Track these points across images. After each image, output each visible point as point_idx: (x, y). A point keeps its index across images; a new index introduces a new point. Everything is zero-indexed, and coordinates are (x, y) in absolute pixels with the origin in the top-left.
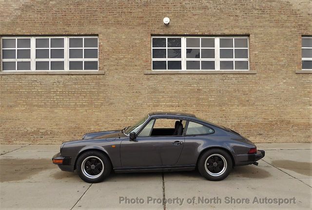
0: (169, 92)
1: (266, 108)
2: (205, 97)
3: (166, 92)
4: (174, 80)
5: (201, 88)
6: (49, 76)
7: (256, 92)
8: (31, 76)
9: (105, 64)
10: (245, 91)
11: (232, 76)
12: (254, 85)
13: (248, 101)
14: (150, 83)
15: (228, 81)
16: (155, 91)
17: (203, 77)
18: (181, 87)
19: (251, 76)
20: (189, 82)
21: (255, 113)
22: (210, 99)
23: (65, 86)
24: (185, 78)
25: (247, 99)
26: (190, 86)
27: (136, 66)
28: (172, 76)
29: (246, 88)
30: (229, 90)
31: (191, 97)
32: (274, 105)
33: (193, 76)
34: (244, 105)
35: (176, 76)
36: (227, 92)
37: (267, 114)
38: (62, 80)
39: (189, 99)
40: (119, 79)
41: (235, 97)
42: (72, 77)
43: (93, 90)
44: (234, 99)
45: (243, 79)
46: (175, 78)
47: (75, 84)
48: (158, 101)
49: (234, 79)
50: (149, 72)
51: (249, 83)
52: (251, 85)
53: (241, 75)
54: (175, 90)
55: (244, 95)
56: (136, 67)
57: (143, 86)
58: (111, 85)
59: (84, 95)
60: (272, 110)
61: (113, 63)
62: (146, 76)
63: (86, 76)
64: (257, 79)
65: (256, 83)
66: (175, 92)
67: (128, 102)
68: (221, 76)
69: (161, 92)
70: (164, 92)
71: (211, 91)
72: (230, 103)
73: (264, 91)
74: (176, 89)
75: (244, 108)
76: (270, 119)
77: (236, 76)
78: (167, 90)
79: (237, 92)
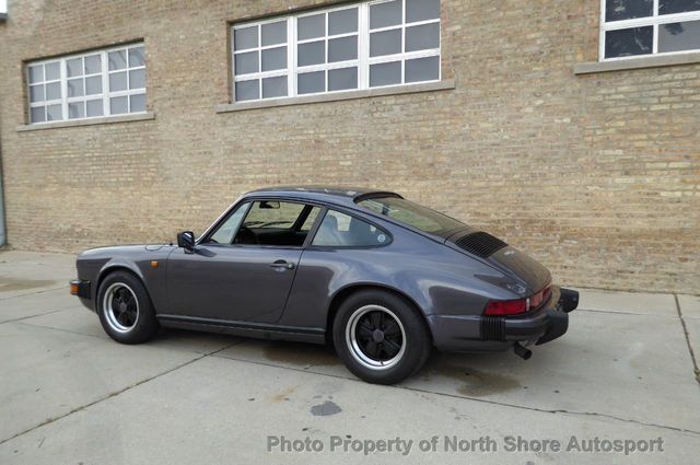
0: (262, 151)
1: (482, 184)
2: (331, 158)
3: (254, 150)
4: (271, 121)
5: (322, 136)
6: (82, 129)
7: (453, 140)
8: (60, 132)
9: (157, 97)
10: (425, 139)
11: (391, 101)
12: (448, 122)
13: (432, 165)
14: (227, 133)
15: (384, 115)
16: (236, 149)
17: (328, 108)
18: (282, 137)
19: (440, 96)
20: (298, 125)
21: (451, 198)
22: (341, 163)
23: (103, 146)
24: (291, 115)
25: (430, 160)
26: (301, 135)
27: (203, 96)
28: (267, 114)
29: (426, 131)
30: (385, 138)
31: (303, 159)
32: (505, 175)
33: (307, 110)
34: (424, 178)
35: (274, 112)
36: (384, 143)
37: (484, 201)
38: (97, 134)
39: (298, 165)
40: (178, 126)
41: (399, 157)
42: (113, 127)
43: (141, 152)
44: (398, 161)
45: (421, 107)
46: (272, 117)
47: (116, 141)
48: (242, 172)
49: (397, 108)
50: (225, 107)
51: (436, 116)
52: (441, 122)
53: (416, 98)
54: (271, 145)
55: (422, 148)
56: (203, 100)
57: (214, 139)
58: (166, 141)
59: (128, 161)
60: (499, 188)
61: (166, 95)
62: (219, 118)
63: (131, 126)
64: (456, 103)
65: (455, 114)
66: (273, 150)
67: (192, 174)
68: (366, 104)
69: (245, 152)
70: (251, 151)
71: (345, 143)
72: (386, 172)
73: (474, 136)
74: (274, 143)
75: (423, 183)
76: (493, 217)
77: (400, 101)
78: (259, 145)
79: (405, 143)
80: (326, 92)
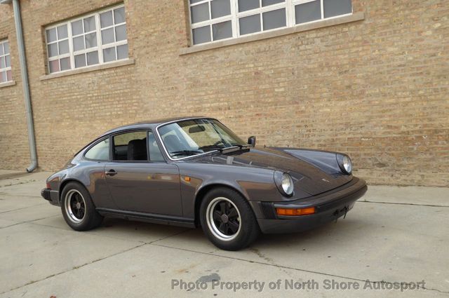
0: (214, 84)
1: (392, 101)
2: (267, 86)
3: (209, 84)
4: (220, 59)
5: (260, 69)
6: (84, 76)
7: (365, 64)
8: (69, 78)
9: (135, 46)
10: (342, 65)
11: (313, 35)
12: (360, 49)
13: (349, 87)
14: (188, 71)
15: (307, 47)
16: (195, 83)
17: (263, 46)
18: (229, 72)
19: (353, 28)
20: (241, 60)
21: (366, 114)
22: (276, 90)
23: (100, 87)
24: (235, 54)
25: (347, 83)
26: (244, 68)
27: (169, 42)
28: (217, 53)
29: (343, 58)
30: (310, 66)
31: (246, 88)
32: (412, 92)
33: (247, 48)
34: (343, 98)
35: (222, 52)
36: (309, 71)
37: (395, 115)
38: (95, 79)
39: (243, 93)
40: (151, 68)
41: (322, 81)
42: (106, 73)
43: (126, 91)
44: (321, 85)
45: (338, 38)
46: (220, 56)
47: (108, 83)
48: (201, 102)
49: (318, 40)
50: (185, 50)
51: (350, 45)
52: (355, 50)
53: (333, 31)
54: (221, 79)
55: (340, 73)
56: (169, 46)
57: (179, 76)
58: (144, 80)
59: (118, 99)
60: (406, 104)
61: (142, 44)
62: (182, 60)
63: (118, 70)
64: (367, 32)
65: (366, 42)
66: (223, 83)
67: (164, 106)
68: (293, 40)
69: (202, 86)
70: (207, 84)
71: (278, 73)
72: (312, 96)
73: (383, 59)
74: (223, 76)
75: (343, 103)
76: (403, 129)
77: (321, 34)
78: (211, 80)
79: (326, 69)
80: (262, 32)
